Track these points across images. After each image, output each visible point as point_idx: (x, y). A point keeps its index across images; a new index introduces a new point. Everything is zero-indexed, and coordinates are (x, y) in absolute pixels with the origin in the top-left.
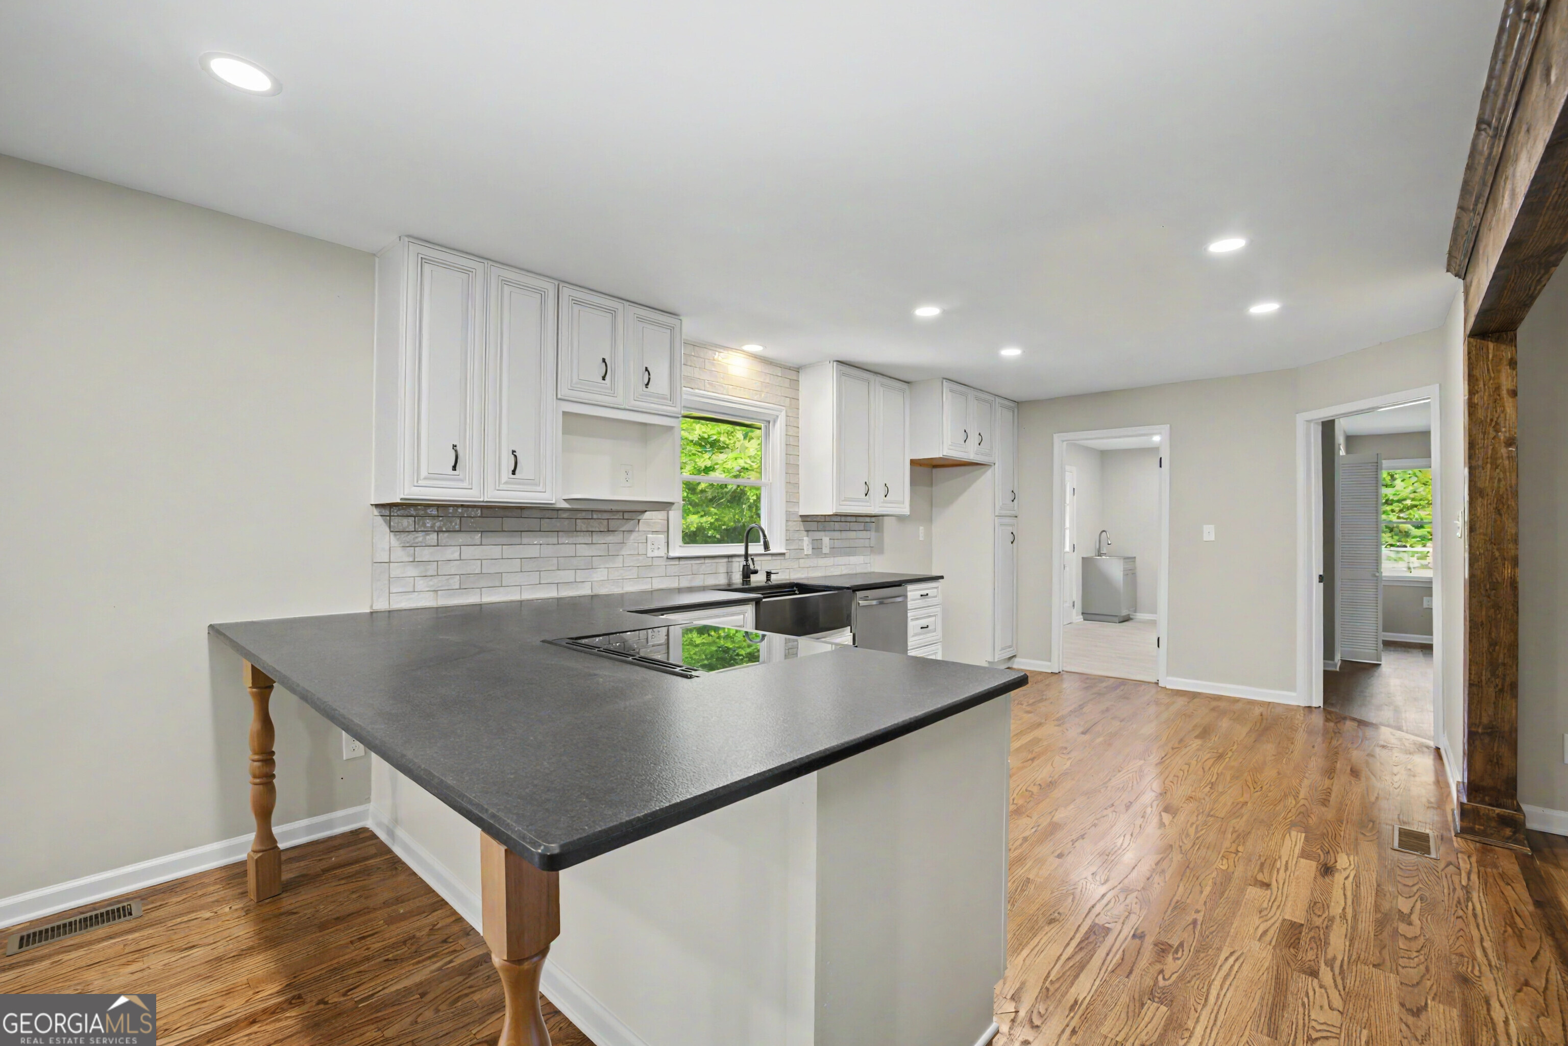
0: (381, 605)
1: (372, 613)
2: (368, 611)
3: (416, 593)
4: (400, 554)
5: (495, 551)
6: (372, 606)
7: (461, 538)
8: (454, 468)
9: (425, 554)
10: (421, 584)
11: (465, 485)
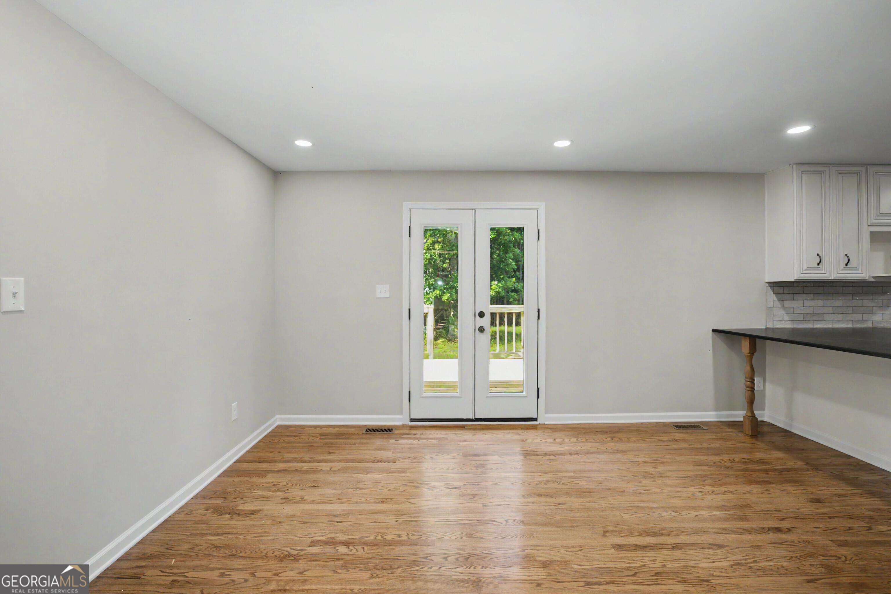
0: (770, 326)
1: (766, 329)
2: (765, 328)
3: (784, 322)
4: (778, 304)
5: (820, 303)
6: (766, 326)
7: (804, 296)
8: (818, 264)
9: (787, 303)
10: (786, 317)
11: (823, 272)
